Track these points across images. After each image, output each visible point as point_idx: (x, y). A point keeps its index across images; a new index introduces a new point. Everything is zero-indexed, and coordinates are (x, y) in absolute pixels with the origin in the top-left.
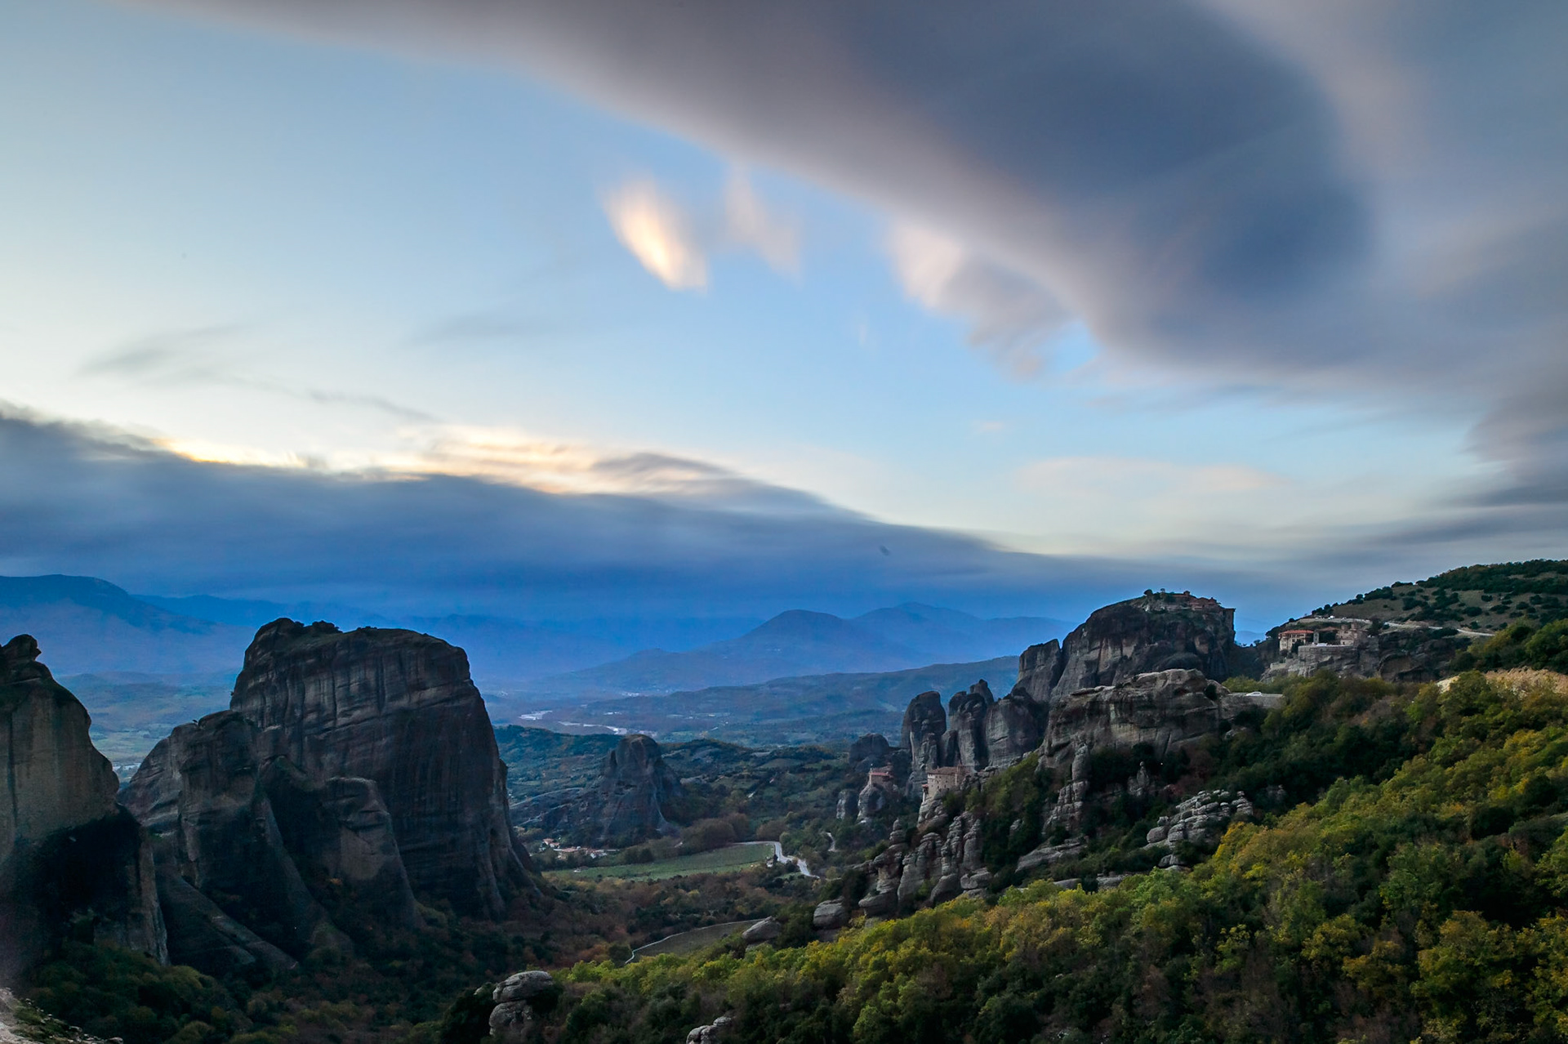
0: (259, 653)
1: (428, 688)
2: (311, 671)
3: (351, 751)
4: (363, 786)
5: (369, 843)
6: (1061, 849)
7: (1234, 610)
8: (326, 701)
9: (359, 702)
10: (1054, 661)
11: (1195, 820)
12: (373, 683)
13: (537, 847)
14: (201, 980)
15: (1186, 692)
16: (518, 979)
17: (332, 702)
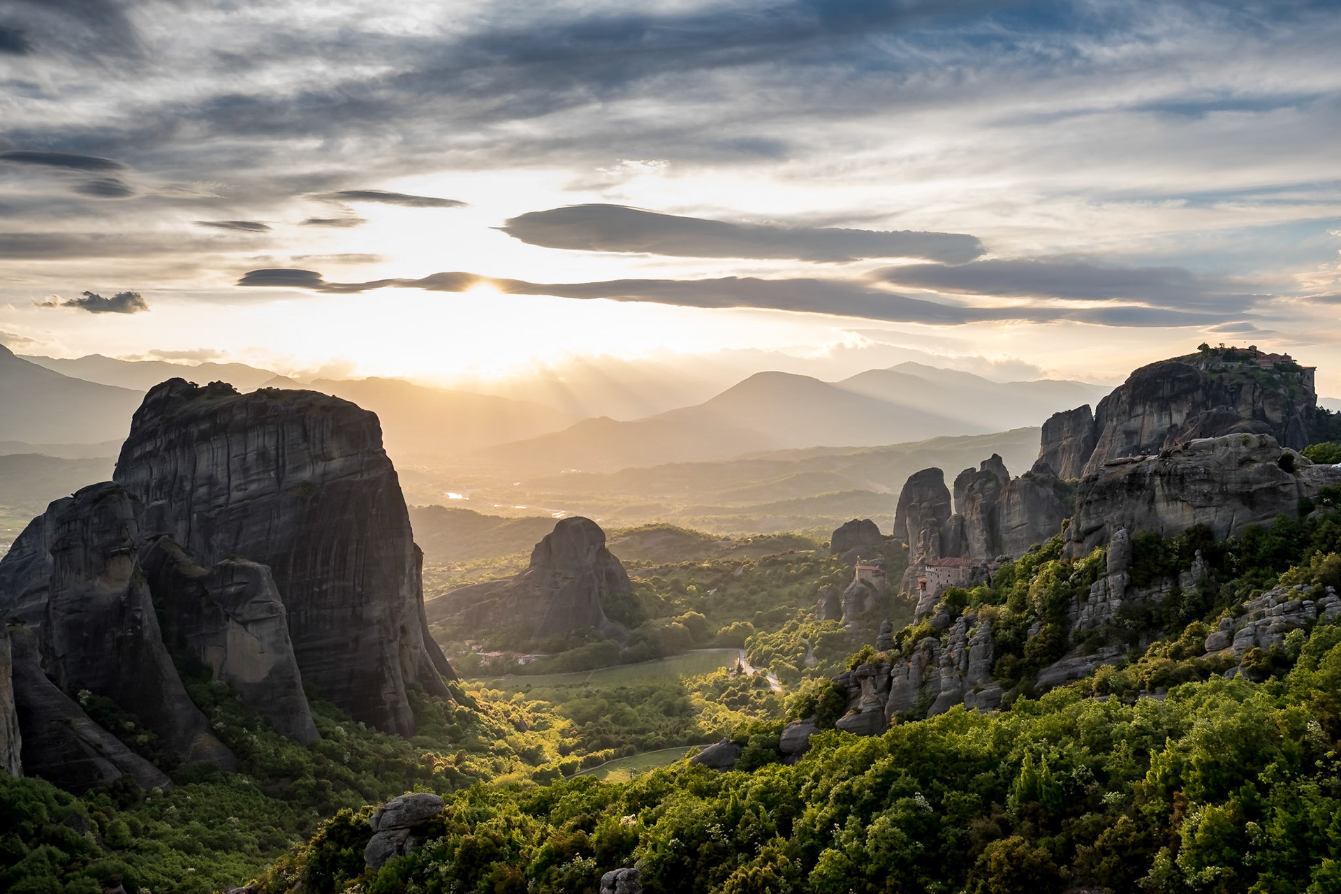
0: (148, 418)
1: (333, 459)
2: (205, 437)
3: (244, 531)
4: (256, 572)
5: (260, 639)
6: (1095, 659)
7: (1314, 369)
8: (221, 476)
9: (258, 473)
10: (1085, 432)
11: (1269, 623)
12: (273, 452)
13: (456, 649)
14: (57, 797)
15: (1254, 461)
16: (401, 802)
17: (226, 474)
